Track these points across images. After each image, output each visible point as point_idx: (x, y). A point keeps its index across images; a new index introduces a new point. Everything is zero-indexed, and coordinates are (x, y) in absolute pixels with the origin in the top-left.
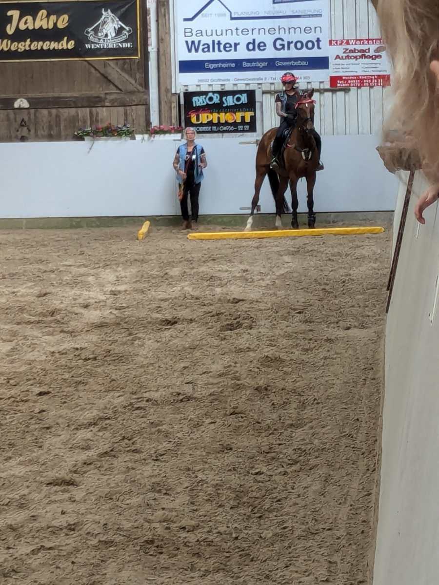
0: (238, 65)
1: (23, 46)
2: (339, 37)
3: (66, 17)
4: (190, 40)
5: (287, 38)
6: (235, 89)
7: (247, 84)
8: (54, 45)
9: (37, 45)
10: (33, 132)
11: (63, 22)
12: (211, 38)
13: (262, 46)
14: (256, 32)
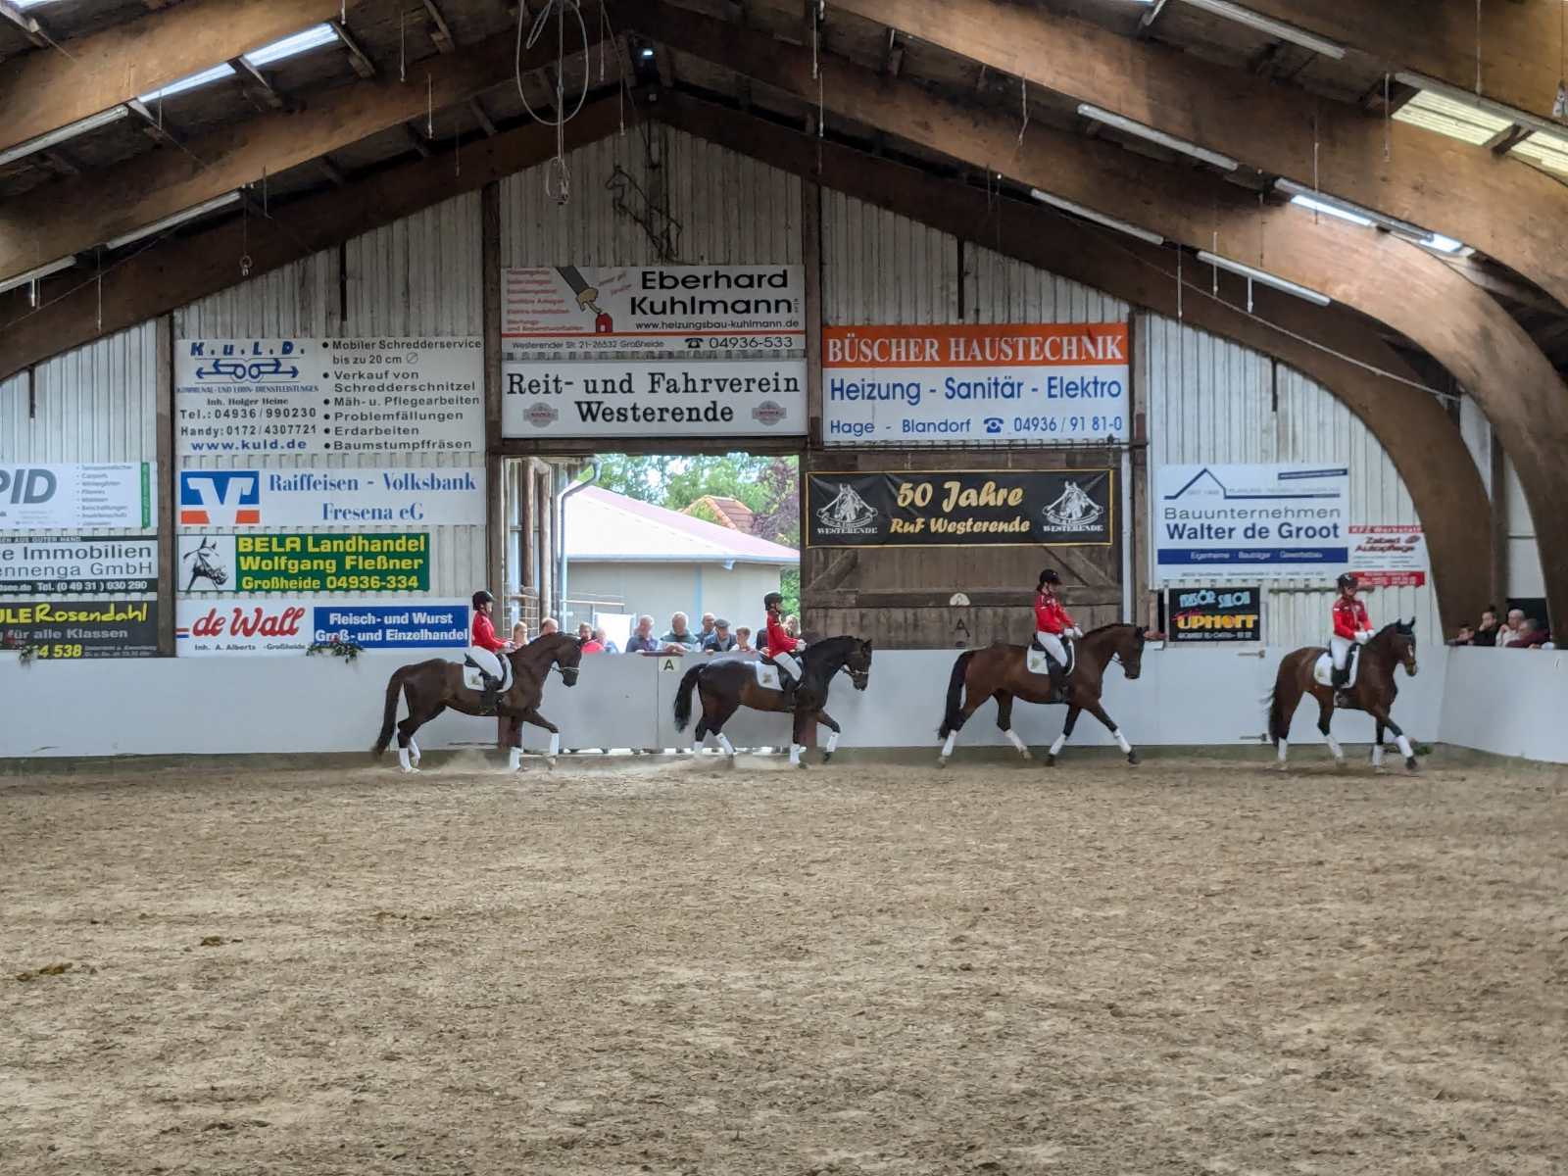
0: (1233, 557)
1: (962, 528)
2: (1361, 524)
3: (1019, 492)
4: (1172, 523)
5: (1295, 523)
6: (1228, 585)
7: (1244, 580)
8: (1003, 527)
9: (981, 527)
10: (972, 635)
11: (1015, 497)
12: (1200, 521)
13: (1263, 533)
14: (1256, 514)
